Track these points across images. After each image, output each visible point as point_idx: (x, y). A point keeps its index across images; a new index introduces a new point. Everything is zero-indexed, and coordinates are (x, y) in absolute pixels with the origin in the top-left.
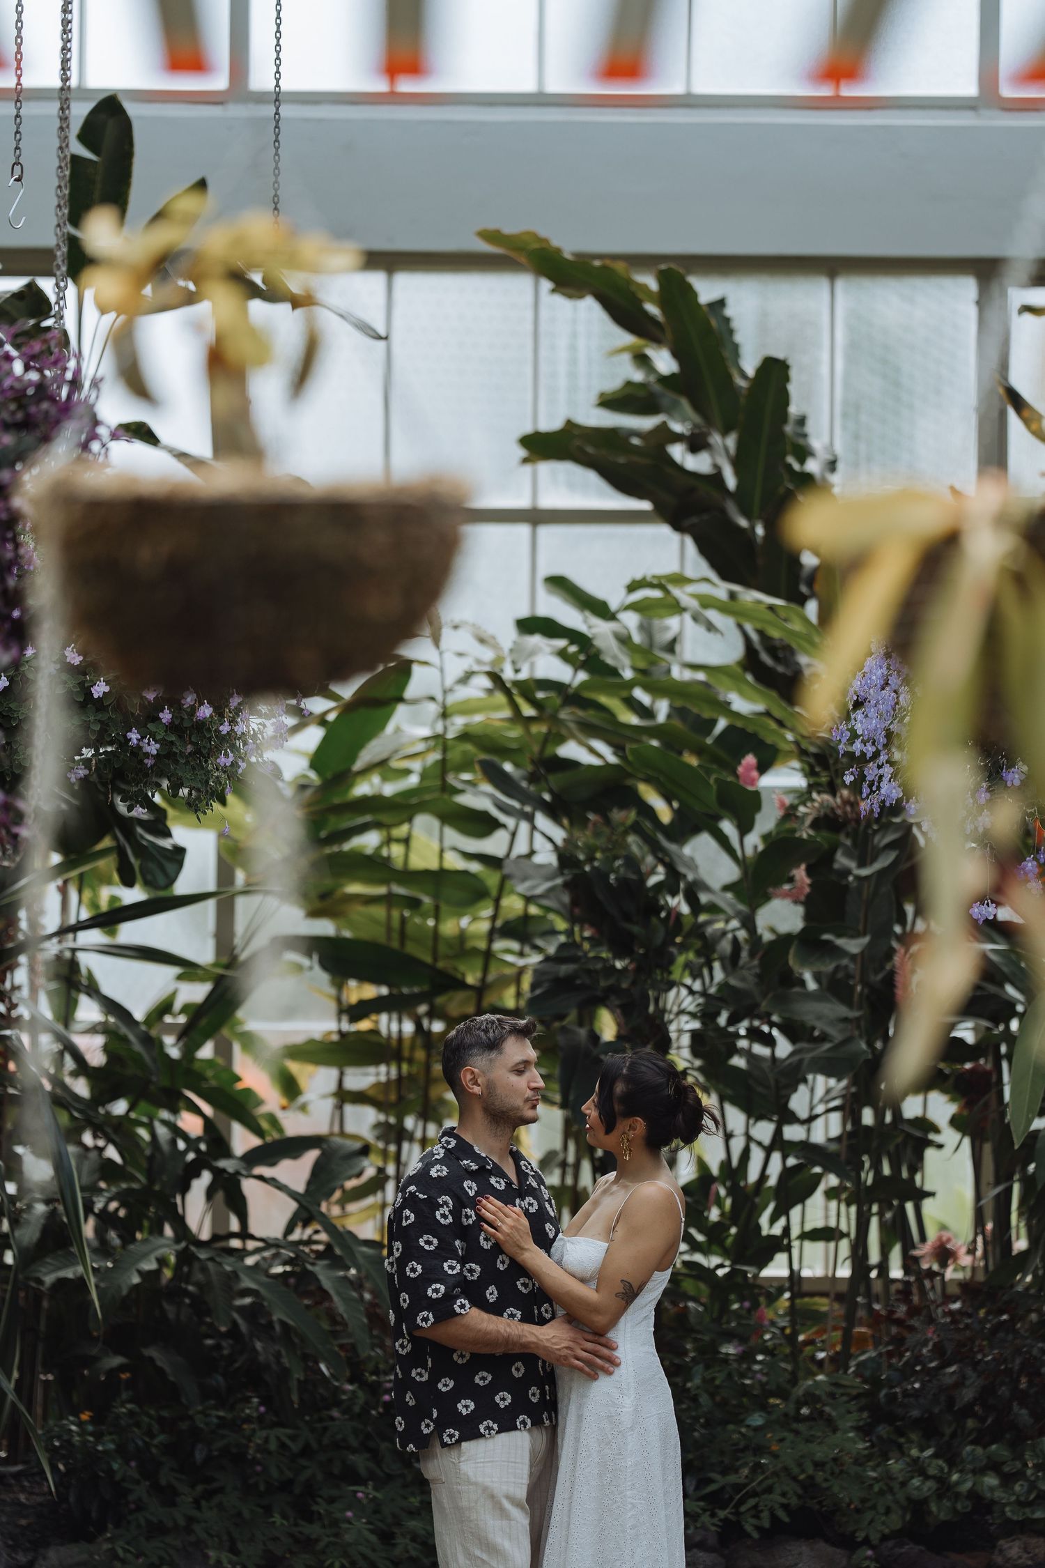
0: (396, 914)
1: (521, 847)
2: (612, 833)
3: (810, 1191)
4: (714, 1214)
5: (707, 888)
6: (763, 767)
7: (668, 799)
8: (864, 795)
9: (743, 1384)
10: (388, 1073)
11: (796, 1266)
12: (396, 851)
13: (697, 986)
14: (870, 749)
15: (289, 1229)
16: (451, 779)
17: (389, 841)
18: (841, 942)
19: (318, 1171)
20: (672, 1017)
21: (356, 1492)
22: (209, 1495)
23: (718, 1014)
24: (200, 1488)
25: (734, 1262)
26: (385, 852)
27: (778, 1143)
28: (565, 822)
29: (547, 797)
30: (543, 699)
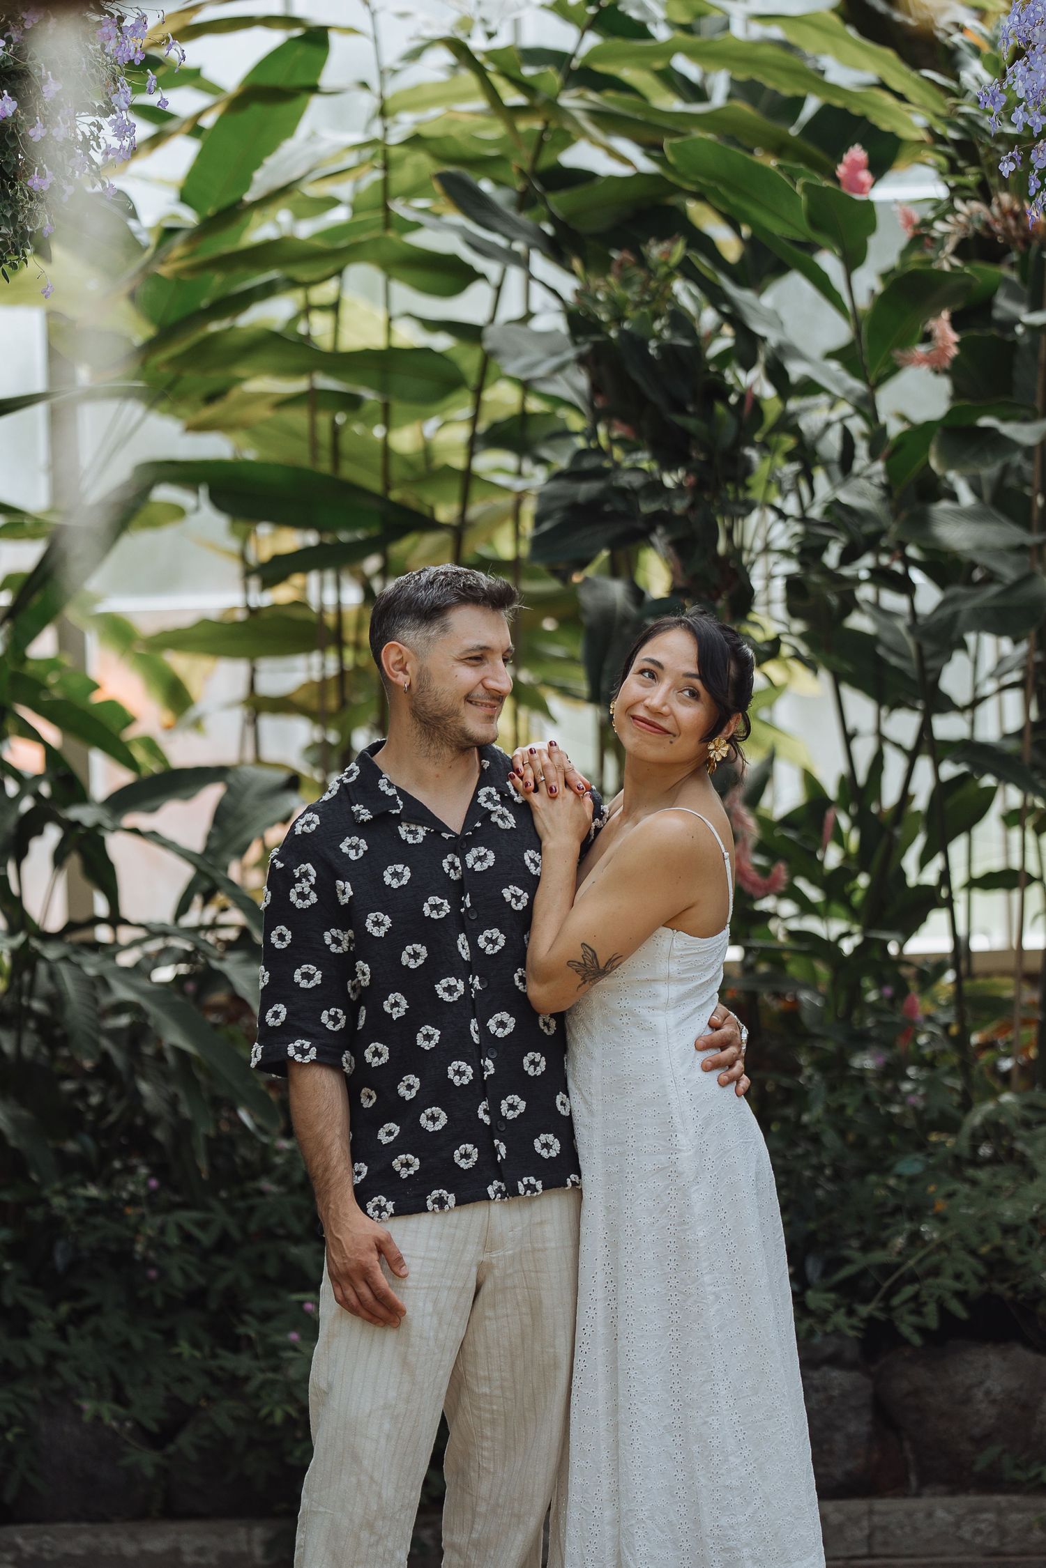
0: (323, 420)
1: (511, 308)
2: (650, 278)
3: (979, 813)
4: (832, 857)
5: (800, 356)
6: (879, 167)
7: (733, 223)
8: (1032, 192)
9: (889, 1113)
10: (323, 666)
11: (961, 930)
12: (320, 326)
13: (791, 506)
14: (1038, 120)
15: (183, 907)
16: (398, 207)
17: (307, 310)
18: (1008, 429)
19: (221, 816)
20: (752, 556)
21: (301, 1303)
22: (78, 1318)
23: (824, 548)
24: (64, 1309)
25: (866, 929)
26: (302, 328)
27: (927, 744)
28: (577, 264)
29: (548, 229)
30: (533, 77)
